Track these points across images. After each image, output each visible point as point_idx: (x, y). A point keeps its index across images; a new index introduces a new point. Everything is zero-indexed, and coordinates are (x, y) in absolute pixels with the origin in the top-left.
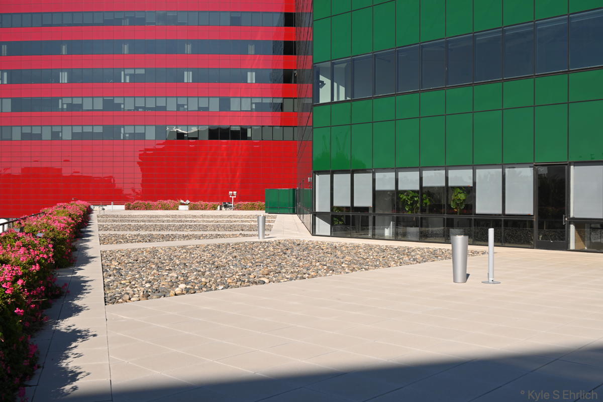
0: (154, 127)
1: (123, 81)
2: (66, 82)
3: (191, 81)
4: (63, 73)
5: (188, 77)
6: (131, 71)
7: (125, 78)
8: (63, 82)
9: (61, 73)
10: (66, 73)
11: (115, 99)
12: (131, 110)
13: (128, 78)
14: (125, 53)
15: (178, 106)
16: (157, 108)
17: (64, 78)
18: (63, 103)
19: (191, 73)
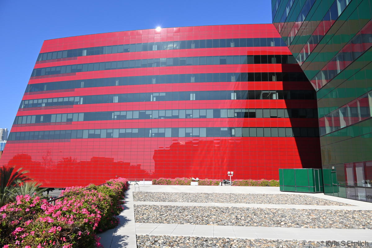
0: (171, 129)
1: (151, 101)
2: (117, 102)
3: (194, 99)
4: (116, 97)
5: (193, 97)
6: (157, 94)
7: (153, 99)
8: (115, 102)
9: (114, 97)
10: (117, 97)
11: (146, 111)
12: (156, 118)
13: (155, 99)
14: (154, 83)
15: (187, 115)
16: (173, 117)
17: (116, 100)
18: (115, 115)
19: (194, 94)
